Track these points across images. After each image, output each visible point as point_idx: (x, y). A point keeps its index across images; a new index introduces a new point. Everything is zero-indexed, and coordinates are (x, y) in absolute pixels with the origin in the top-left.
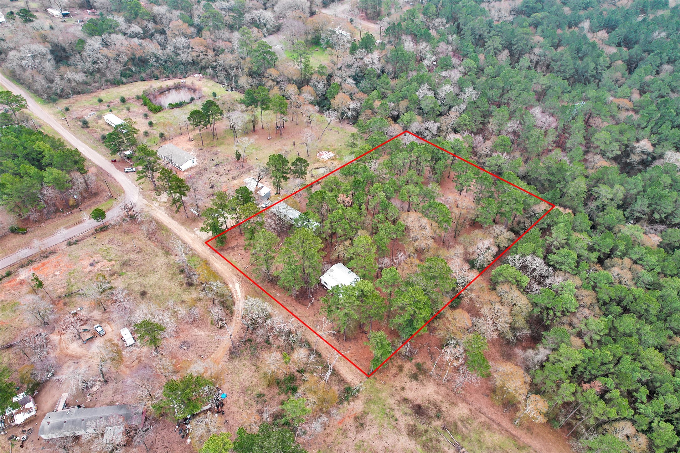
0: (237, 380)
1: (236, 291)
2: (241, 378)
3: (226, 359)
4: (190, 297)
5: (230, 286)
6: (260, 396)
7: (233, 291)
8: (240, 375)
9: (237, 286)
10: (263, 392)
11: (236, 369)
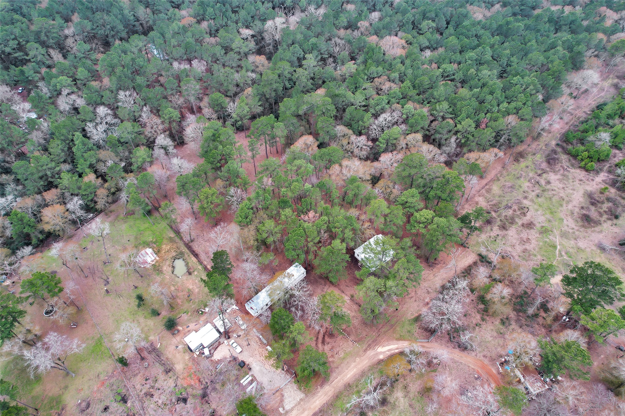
0: (493, 342)
1: (389, 350)
2: (490, 339)
3: (473, 354)
4: (402, 400)
5: (381, 357)
6: (503, 322)
7: (389, 353)
8: (487, 340)
9: (380, 349)
10: (499, 321)
11: (483, 343)
